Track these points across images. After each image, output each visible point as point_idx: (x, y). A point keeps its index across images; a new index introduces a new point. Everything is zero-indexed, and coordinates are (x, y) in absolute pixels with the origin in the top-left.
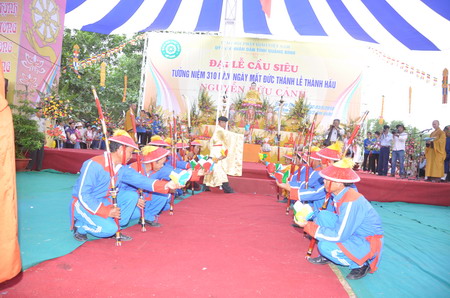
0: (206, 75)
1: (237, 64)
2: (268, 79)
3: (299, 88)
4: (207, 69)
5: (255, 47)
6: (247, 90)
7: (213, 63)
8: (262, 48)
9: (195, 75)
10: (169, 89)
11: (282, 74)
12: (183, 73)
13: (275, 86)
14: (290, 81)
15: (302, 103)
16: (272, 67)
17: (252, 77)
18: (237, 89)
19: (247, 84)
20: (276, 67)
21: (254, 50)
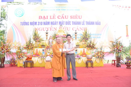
0: (37, 23)
1: (52, 17)
2: (68, 23)
3: (83, 26)
4: (37, 20)
5: (60, 8)
6: (58, 29)
7: (40, 17)
8: (64, 8)
9: (32, 24)
10: (19, 31)
11: (74, 20)
12: (26, 24)
13: (72, 26)
14: (79, 23)
15: (86, 33)
16: (69, 17)
17: (60, 23)
18: (53, 29)
19: (58, 26)
20: (71, 17)
21: (60, 10)
